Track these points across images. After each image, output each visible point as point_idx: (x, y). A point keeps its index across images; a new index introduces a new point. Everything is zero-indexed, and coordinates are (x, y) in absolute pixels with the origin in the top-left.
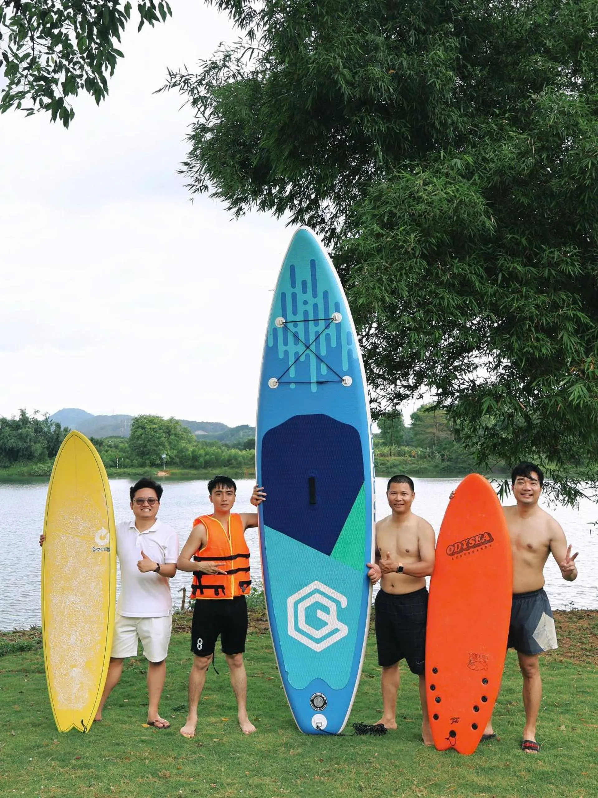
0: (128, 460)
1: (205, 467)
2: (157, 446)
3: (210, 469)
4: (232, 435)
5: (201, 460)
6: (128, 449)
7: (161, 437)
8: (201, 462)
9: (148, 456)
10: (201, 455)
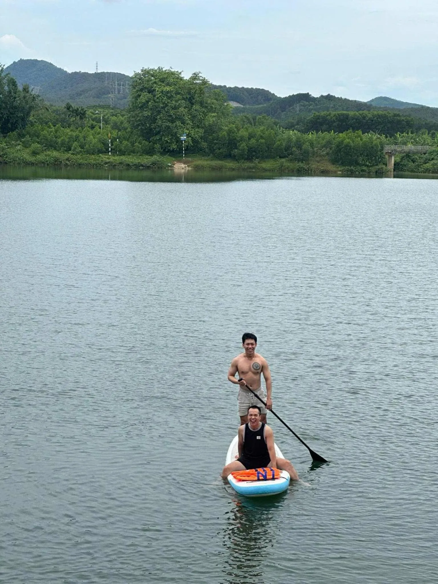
0: (125, 142)
1: (249, 159)
2: (173, 121)
3: (257, 161)
4: (283, 109)
5: (243, 145)
6: (126, 125)
7: (180, 106)
8: (243, 150)
9: (158, 137)
10: (242, 139)
